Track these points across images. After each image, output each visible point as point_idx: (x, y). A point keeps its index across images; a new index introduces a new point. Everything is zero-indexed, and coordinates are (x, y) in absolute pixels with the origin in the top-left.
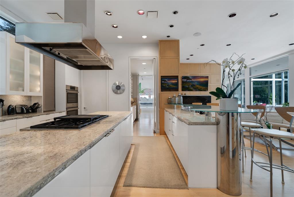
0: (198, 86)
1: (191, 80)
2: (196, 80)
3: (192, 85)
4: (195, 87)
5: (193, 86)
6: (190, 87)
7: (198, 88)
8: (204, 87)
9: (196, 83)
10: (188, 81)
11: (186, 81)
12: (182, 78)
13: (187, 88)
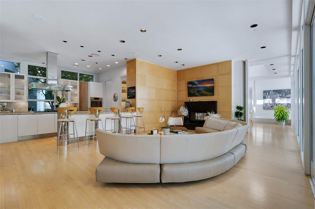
0: (204, 92)
1: (197, 85)
2: (202, 86)
3: (197, 91)
4: (201, 93)
5: (199, 91)
6: (196, 93)
7: (204, 93)
8: (210, 92)
9: (202, 89)
10: (193, 86)
11: (192, 87)
12: (188, 84)
13: (192, 94)
